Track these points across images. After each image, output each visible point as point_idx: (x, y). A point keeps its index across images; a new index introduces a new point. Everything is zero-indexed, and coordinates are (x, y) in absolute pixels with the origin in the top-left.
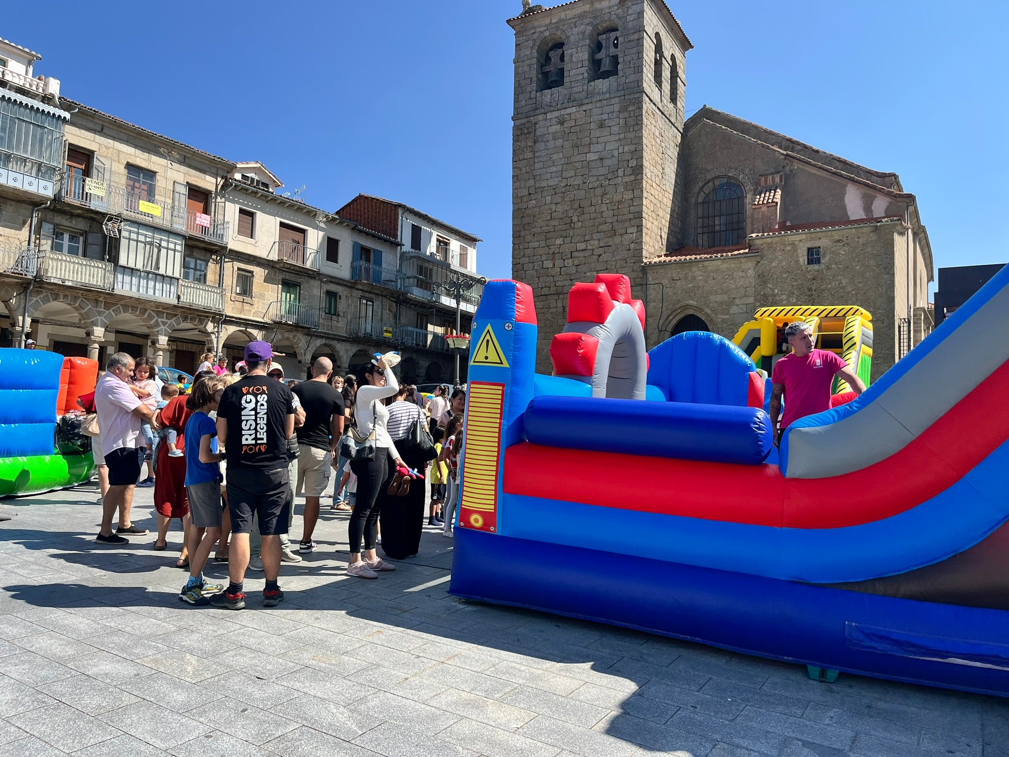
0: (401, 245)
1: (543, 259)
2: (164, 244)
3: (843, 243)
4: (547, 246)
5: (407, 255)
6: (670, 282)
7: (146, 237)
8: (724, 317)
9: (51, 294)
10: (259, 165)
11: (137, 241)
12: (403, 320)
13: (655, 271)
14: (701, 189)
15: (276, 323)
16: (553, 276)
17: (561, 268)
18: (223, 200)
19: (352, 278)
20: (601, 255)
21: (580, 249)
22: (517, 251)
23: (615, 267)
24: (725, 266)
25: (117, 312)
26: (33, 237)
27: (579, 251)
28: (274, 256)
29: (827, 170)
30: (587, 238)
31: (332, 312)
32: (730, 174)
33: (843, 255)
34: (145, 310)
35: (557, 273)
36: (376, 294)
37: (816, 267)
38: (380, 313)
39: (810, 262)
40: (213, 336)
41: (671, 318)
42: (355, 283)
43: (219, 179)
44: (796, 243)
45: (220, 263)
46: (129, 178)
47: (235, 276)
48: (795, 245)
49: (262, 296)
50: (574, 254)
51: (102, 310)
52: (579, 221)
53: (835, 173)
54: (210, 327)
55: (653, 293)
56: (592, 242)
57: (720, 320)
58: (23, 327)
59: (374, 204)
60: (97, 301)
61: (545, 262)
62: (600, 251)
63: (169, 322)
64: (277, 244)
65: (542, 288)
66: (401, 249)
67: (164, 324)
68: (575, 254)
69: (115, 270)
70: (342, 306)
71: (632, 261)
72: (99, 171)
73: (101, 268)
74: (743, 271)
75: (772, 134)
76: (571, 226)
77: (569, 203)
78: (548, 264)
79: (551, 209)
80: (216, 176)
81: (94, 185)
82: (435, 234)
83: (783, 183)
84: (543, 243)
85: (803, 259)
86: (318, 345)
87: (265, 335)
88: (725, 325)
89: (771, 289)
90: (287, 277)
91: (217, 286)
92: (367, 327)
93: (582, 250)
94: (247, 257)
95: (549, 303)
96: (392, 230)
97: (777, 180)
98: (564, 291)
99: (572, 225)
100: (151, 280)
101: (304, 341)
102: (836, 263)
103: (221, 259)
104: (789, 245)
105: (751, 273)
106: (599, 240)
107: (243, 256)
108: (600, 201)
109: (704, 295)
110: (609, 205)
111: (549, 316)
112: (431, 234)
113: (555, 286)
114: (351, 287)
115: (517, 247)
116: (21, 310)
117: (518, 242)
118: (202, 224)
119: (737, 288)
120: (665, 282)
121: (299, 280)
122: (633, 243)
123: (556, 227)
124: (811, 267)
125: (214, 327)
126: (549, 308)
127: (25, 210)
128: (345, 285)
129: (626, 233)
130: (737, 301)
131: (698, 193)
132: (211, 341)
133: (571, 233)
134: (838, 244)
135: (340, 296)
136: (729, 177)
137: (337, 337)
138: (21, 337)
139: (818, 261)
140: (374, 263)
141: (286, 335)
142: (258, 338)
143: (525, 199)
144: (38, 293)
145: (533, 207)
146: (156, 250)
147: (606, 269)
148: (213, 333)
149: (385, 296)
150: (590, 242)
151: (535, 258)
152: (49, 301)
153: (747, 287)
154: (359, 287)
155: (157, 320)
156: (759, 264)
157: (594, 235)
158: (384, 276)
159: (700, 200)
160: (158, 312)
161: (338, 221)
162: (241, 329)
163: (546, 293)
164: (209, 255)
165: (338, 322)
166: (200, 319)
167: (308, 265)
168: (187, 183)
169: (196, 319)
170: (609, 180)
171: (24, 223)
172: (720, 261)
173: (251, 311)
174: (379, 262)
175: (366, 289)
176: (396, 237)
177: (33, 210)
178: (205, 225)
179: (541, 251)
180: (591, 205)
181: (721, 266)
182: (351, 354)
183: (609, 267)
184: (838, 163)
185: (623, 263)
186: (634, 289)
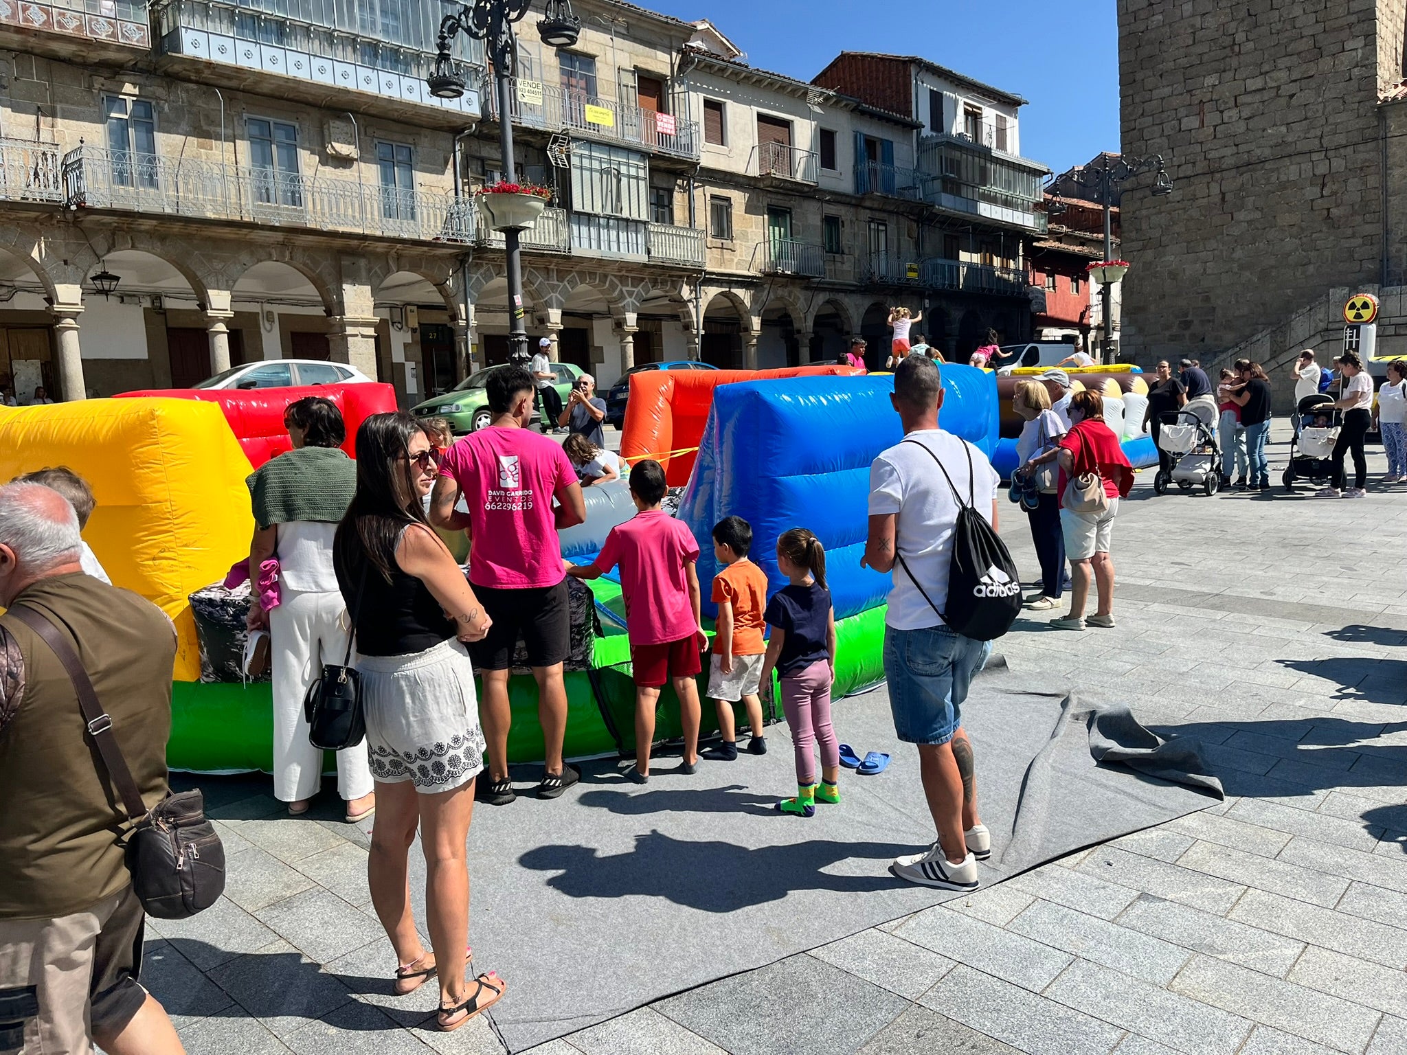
0: (919, 127)
1: (1179, 115)
2: (624, 170)
4: (1188, 91)
5: (928, 142)
7: (601, 162)
9: (493, 265)
10: (708, 25)
11: (591, 170)
12: (928, 248)
15: (767, 275)
16: (1201, 143)
17: (1215, 127)
18: (683, 88)
19: (857, 189)
20: (1293, 95)
21: (1253, 88)
22: (1130, 109)
23: (1323, 113)
25: (573, 283)
26: (460, 181)
27: (1250, 92)
28: (754, 171)
30: (1266, 68)
31: (833, 247)
34: (606, 276)
35: (1208, 135)
36: (890, 212)
38: (895, 241)
40: (691, 306)
42: (862, 199)
43: (674, 54)
45: (688, 190)
46: (563, 72)
47: (709, 208)
49: (745, 235)
50: (1241, 99)
51: (556, 282)
52: (1248, 40)
54: (686, 292)
56: (1275, 75)
58: (467, 319)
59: (867, 65)
60: (547, 270)
61: (1184, 121)
62: (1293, 88)
63: (636, 290)
64: (756, 149)
65: (1179, 166)
66: (919, 134)
67: (630, 294)
68: (1243, 99)
69: (569, 220)
70: (847, 236)
71: (1358, 99)
72: (525, 66)
73: (552, 218)
76: (1232, 50)
77: (1229, 10)
78: (1191, 122)
79: (1193, 26)
80: (668, 49)
81: (527, 89)
82: (962, 101)
84: (1179, 88)
86: (820, 303)
87: (754, 295)
90: (774, 202)
91: (688, 226)
92: (882, 267)
93: (1255, 91)
94: (722, 176)
95: (1195, 190)
96: (904, 103)
98: (1223, 167)
99: (1236, 48)
100: (613, 228)
101: (802, 298)
103: (689, 184)
106: (1289, 69)
107: (716, 176)
111: (1194, 213)
112: (956, 102)
113: (1205, 159)
114: (856, 206)
115: (1129, 100)
116: (462, 294)
117: (1131, 92)
118: (665, 131)
121: (788, 205)
122: (1359, 63)
123: (1205, 58)
125: (691, 292)
126: (1195, 198)
127: (444, 141)
128: (849, 204)
129: (1343, 50)
132: (689, 313)
133: (1234, 62)
135: (843, 222)
137: (844, 288)
138: (466, 335)
140: (883, 161)
141: (780, 292)
142: (746, 302)
143: (1142, 15)
144: (478, 266)
145: (1158, 27)
146: (614, 181)
147: (1306, 119)
148: (690, 301)
149: (902, 215)
150: (1272, 74)
151: (1164, 115)
152: (491, 278)
154: (868, 203)
155: (621, 290)
157: (1279, 61)
158: (899, 181)
160: (621, 276)
161: (834, 100)
162: (724, 290)
163: (1189, 173)
164: (672, 180)
165: (843, 263)
166: (672, 281)
167: (799, 177)
168: (635, 67)
169: (667, 282)
171: (446, 163)
173: (732, 260)
174: (889, 158)
175: (876, 206)
176: (909, 113)
177: (454, 141)
178: (669, 132)
179: (1176, 102)
180: (1272, 9)
182: (862, 311)
183: (1309, 114)
185: (1339, 104)
186: (1361, 148)
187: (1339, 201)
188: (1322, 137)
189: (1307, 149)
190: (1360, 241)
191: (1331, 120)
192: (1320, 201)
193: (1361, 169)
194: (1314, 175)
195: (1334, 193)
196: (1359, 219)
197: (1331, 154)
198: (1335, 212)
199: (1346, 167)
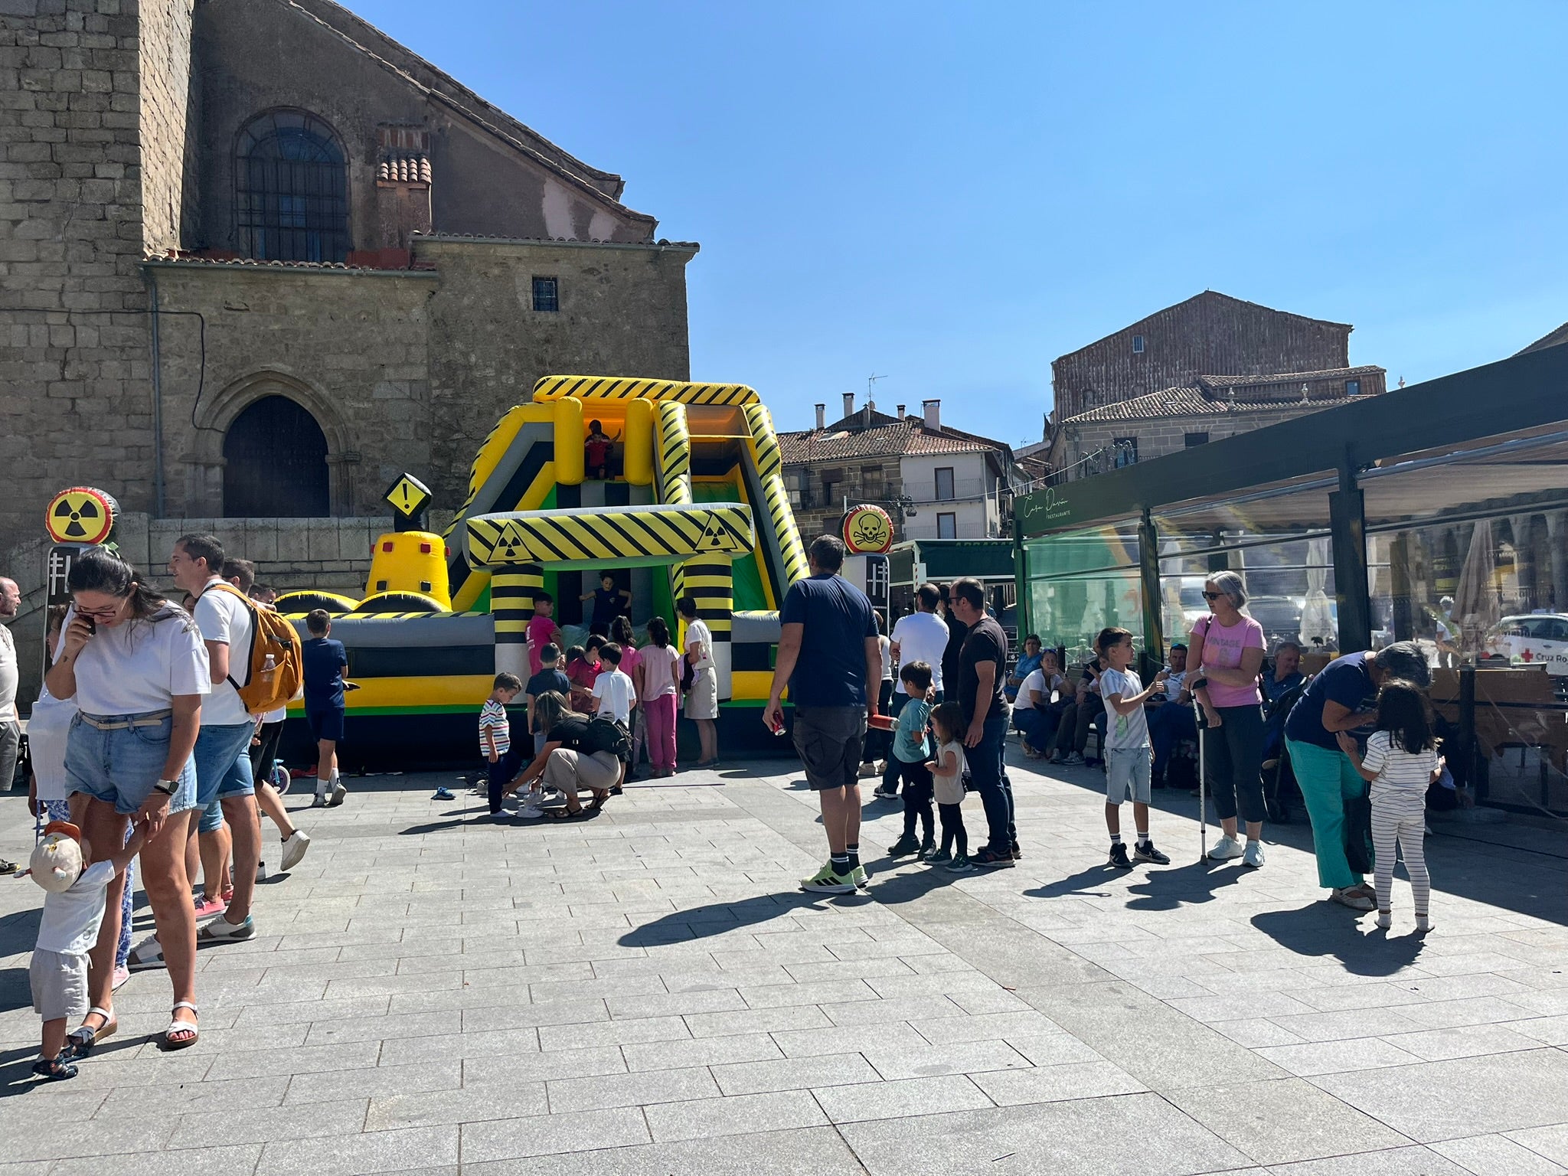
3: (599, 276)
6: (221, 314)
8: (361, 406)
13: (179, 282)
14: (244, 127)
23: (64, 258)
24: (360, 290)
29: (510, 143)
32: (312, 109)
33: (599, 298)
37: (551, 317)
39: (538, 306)
41: (226, 399)
44: (511, 263)
48: (508, 267)
53: (525, 153)
55: (176, 334)
57: (350, 412)
71: (114, 248)
74: (400, 308)
75: (393, 47)
83: (429, 151)
85: (525, 298)
88: (363, 424)
89: (462, 353)
97: (418, 141)
102: (587, 314)
104: (496, 264)
105: (416, 312)
108: (13, 83)
109: (312, 352)
110: (41, 97)
119: (387, 343)
120: (208, 311)
122: (113, 202)
124: (542, 316)
129: (94, 176)
130: (390, 372)
131: (238, 134)
134: (591, 277)
136: (310, 116)
139: (553, 306)
147: (38, 260)
153: (410, 345)
156: (435, 299)
159: (243, 151)
170: (41, 33)
172: (347, 279)
181: (349, 292)
183: (44, 254)
184: (523, 137)
185: (86, 250)
186: (120, 318)
187: (89, 390)
188: (61, 292)
189: (39, 305)
190: (122, 452)
191: (75, 271)
192: (61, 385)
193: (122, 349)
194: (50, 344)
195: (81, 378)
196: (120, 420)
197: (75, 319)
198: (81, 404)
199: (100, 343)
